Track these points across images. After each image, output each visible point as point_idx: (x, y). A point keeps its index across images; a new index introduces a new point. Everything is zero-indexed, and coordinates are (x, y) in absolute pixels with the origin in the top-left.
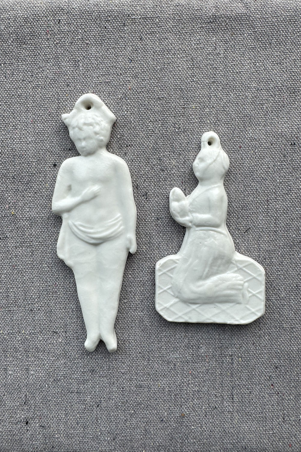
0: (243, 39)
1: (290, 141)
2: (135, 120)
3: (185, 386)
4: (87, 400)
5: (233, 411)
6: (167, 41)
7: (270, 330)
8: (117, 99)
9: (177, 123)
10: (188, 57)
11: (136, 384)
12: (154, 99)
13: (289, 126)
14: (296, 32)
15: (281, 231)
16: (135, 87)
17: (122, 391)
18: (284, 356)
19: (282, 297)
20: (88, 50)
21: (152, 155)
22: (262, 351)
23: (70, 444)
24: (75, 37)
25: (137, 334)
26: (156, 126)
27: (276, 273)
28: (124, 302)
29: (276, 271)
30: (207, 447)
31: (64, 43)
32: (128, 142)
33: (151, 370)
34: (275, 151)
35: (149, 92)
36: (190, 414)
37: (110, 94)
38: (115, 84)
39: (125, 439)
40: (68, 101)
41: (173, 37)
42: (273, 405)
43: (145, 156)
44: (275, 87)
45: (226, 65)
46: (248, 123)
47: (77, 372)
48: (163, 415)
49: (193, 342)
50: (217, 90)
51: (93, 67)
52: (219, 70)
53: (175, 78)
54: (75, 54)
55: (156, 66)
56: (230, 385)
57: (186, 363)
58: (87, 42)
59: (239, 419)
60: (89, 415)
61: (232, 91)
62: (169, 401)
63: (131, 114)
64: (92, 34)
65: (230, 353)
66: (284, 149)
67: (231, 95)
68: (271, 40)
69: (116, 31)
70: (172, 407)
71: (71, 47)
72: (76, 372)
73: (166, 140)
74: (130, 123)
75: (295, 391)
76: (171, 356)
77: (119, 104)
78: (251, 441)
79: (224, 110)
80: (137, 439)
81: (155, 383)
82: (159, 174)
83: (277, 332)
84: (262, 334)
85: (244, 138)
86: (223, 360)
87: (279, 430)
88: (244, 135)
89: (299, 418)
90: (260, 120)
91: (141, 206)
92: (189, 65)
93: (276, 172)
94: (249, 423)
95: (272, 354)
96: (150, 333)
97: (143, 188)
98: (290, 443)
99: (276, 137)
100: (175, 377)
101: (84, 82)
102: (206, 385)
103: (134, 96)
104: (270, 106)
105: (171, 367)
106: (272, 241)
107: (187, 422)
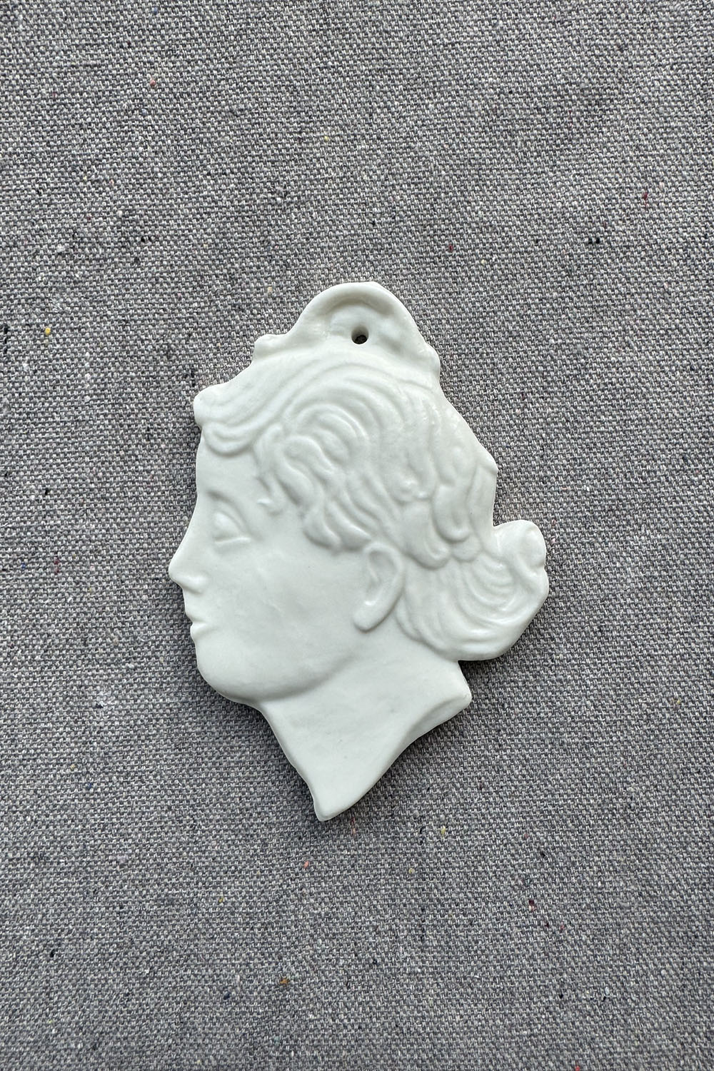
1: (586, 233)
2: (165, 170)
3: (292, 901)
4: (21, 936)
5: (423, 973)
7: (527, 750)
8: (118, 112)
9: (281, 179)
11: (159, 896)
12: (220, 113)
13: (583, 192)
15: (557, 478)
16: (167, 80)
17: (119, 913)
18: (565, 821)
19: (561, 661)
21: (210, 266)
22: (505, 809)
25: (161, 756)
26: (223, 187)
28: (128, 669)
32: (146, 228)
33: (200, 857)
34: (545, 259)
35: (204, 93)
36: (304, 979)
37: (99, 98)
38: (114, 72)
39: (125, 1048)
42: (532, 957)
43: (191, 268)
44: (546, 86)
45: (415, 26)
46: (473, 183)
48: (229, 982)
50: (391, 91)
51: (53, 25)
52: (397, 39)
55: (225, 25)
56: (416, 900)
57: (296, 839)
59: (438, 995)
60: (26, 979)
61: (431, 95)
62: (247, 944)
63: (156, 153)
65: (416, 812)
66: (570, 255)
67: (427, 105)
70: (256, 960)
73: (251, 227)
74: (152, 179)
75: (592, 920)
76: (255, 819)
77: (122, 127)
78: (469, 1057)
79: (409, 147)
80: (158, 1048)
81: (210, 892)
82: (230, 318)
83: (546, 755)
84: (505, 761)
85: (462, 224)
86: (396, 833)
87: (548, 1026)
88: (462, 214)
89: (603, 995)
90: (506, 176)
91: (177, 404)
92: (314, 22)
93: (548, 317)
94: (466, 1006)
95: (531, 818)
96: (198, 754)
97: (184, 356)
98: (577, 1061)
99: (547, 221)
100: (266, 876)
101: (28, 64)
102: (349, 899)
103: (164, 106)
104: (533, 138)
105: (255, 850)
106: (535, 505)
107: (295, 1001)
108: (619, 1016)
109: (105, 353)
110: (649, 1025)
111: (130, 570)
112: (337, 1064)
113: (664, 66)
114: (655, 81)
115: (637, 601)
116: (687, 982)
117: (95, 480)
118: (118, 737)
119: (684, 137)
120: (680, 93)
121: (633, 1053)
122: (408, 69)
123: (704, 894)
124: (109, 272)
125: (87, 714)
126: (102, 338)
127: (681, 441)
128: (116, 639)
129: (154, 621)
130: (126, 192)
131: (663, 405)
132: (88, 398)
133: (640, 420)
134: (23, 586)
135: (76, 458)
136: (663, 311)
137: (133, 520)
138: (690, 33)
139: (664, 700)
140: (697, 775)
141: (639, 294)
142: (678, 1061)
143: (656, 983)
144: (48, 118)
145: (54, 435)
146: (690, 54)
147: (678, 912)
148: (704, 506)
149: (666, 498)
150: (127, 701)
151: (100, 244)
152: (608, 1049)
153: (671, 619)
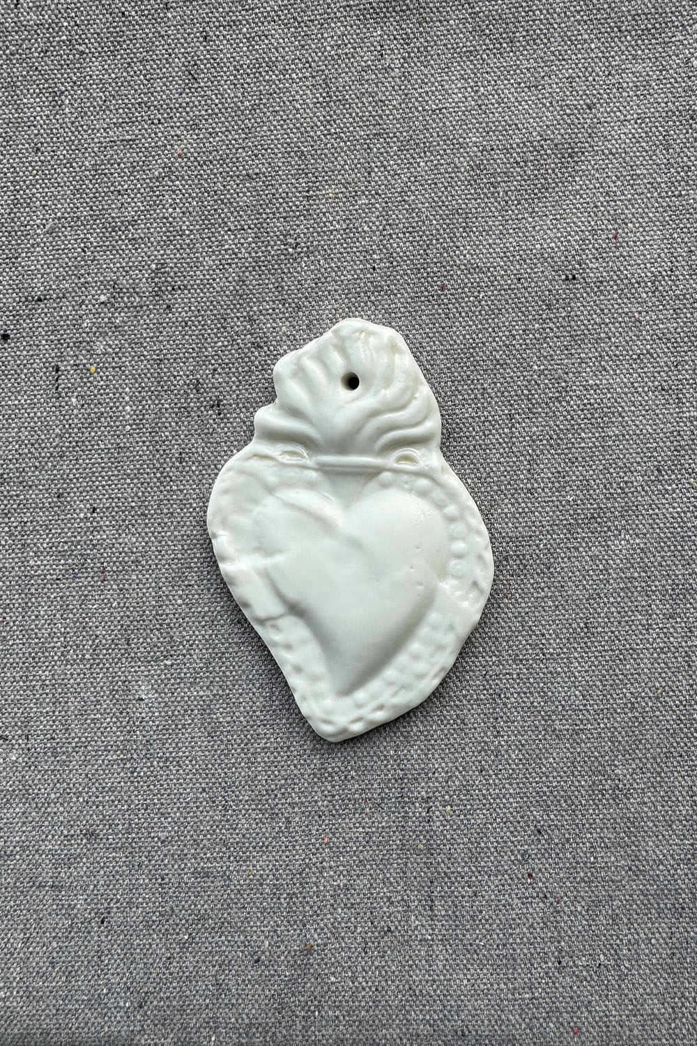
0: (445, 32)
1: (563, 271)
2: (192, 227)
3: (314, 874)
4: (76, 905)
5: (433, 940)
6: (266, 42)
7: (523, 736)
8: (150, 179)
9: (292, 232)
10: (318, 78)
11: (196, 869)
12: (238, 177)
13: (559, 235)
14: (571, 12)
15: (543, 490)
16: (192, 150)
17: (160, 884)
18: (559, 801)
19: (551, 655)
20: (85, 68)
21: (232, 310)
22: (503, 790)
23: (34, 1015)
24: (54, 37)
25: (196, 743)
26: (242, 241)
27: (535, 595)
28: (166, 665)
29: (535, 589)
30: (367, 1030)
31: (28, 51)
32: (176, 279)
33: (231, 834)
34: (527, 295)
35: (224, 160)
36: (325, 945)
37: (134, 167)
38: (147, 145)
39: (168, 1007)
40: (38, 186)
41: (280, 31)
42: (532, 926)
43: (215, 312)
44: (524, 143)
45: (406, 95)
46: (461, 230)
47: (53, 836)
48: (259, 947)
49: (334, 765)
50: (387, 152)
51: (95, 107)
52: (390, 107)
53: (285, 127)
54: (53, 76)
55: (241, 102)
56: (425, 873)
57: (316, 818)
58: (82, 48)
59: (447, 960)
60: (80, 943)
62: (274, 913)
63: (184, 213)
64: (92, 31)
65: (423, 793)
66: (549, 291)
67: (418, 163)
68: (514, 33)
69: (147, 21)
70: (283, 928)
71: (45, 62)
72: (50, 837)
73: (266, 275)
74: (181, 236)
75: (586, 892)
76: (280, 800)
77: (154, 192)
78: (476, 1018)
79: (404, 201)
80: (197, 1007)
81: (241, 866)
82: (250, 354)
83: (540, 740)
84: (502, 746)
85: (452, 266)
86: (406, 812)
87: (548, 990)
88: (452, 257)
89: (598, 962)
90: (490, 223)
91: (206, 431)
92: (318, 95)
93: (531, 346)
94: (472, 971)
95: (528, 798)
96: (229, 741)
97: (210, 388)
98: (575, 1023)
99: (528, 261)
100: (290, 851)
101: (73, 141)
102: (365, 872)
103: (190, 173)
104: (513, 188)
105: (280, 827)
106: (523, 515)
107: (319, 965)
108: (613, 982)
109: (143, 388)
110: (641, 990)
111: (166, 578)
112: (357, 1023)
113: (629, 121)
114: (621, 134)
115: (619, 599)
116: (675, 951)
117: (136, 499)
118: (158, 726)
119: (649, 183)
120: (644, 144)
121: (627, 1016)
122: (401, 133)
123: (690, 869)
124: (145, 317)
125: (131, 706)
126: (139, 375)
127: (655, 454)
128: (155, 640)
129: (188, 623)
130: (159, 248)
131: (637, 422)
132: (128, 428)
133: (617, 436)
134: (74, 593)
135: (119, 480)
136: (635, 338)
137: (169, 534)
138: (651, 91)
139: (647, 690)
140: (678, 759)
141: (613, 323)
142: (670, 1024)
143: (647, 951)
144: (91, 186)
145: (100, 460)
146: (652, 110)
147: (666, 886)
148: (677, 512)
149: (643, 506)
150: (166, 694)
151: (137, 293)
152: (604, 1012)
153: (650, 615)
